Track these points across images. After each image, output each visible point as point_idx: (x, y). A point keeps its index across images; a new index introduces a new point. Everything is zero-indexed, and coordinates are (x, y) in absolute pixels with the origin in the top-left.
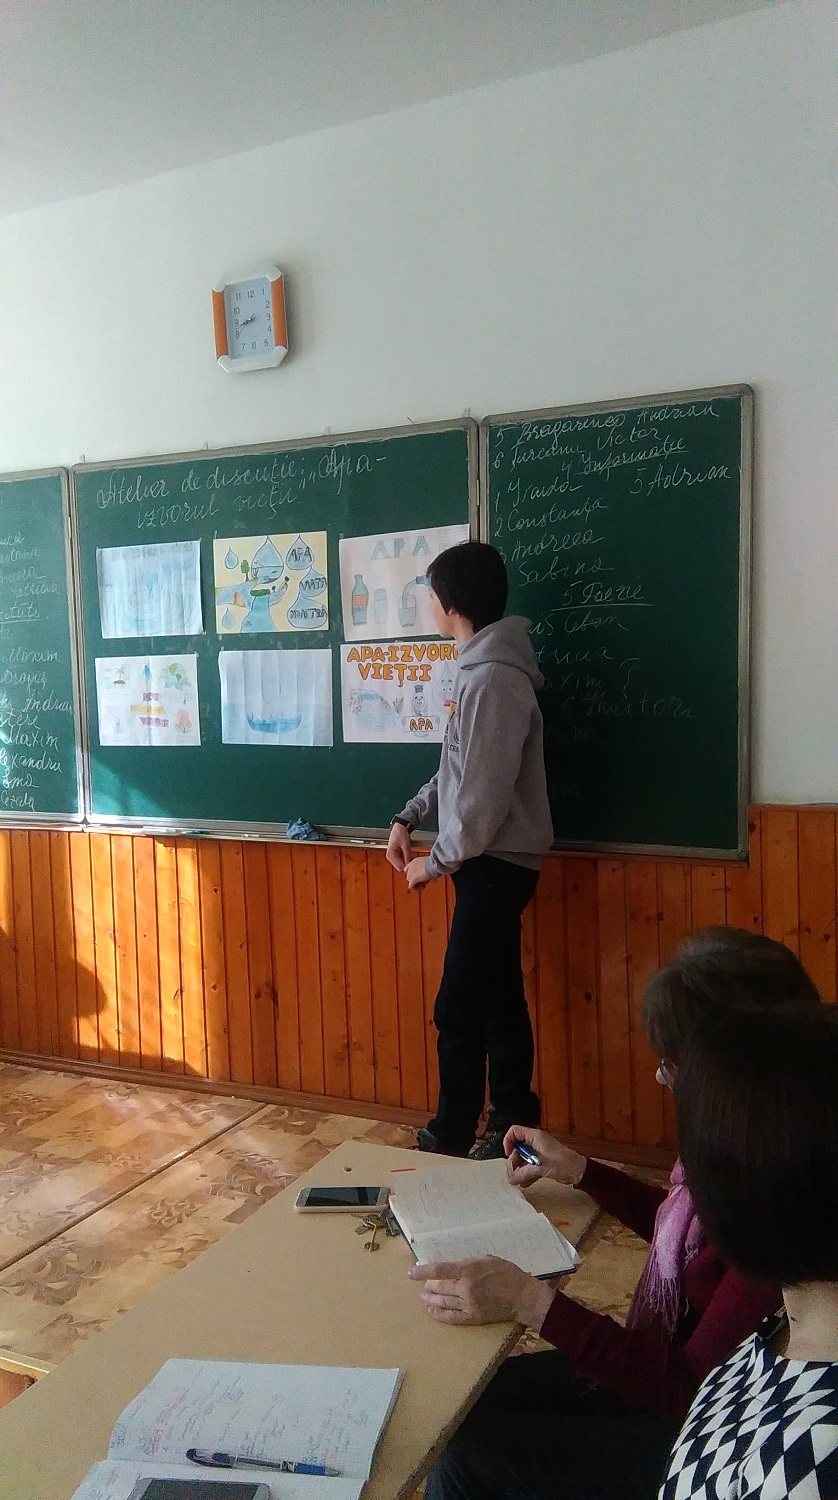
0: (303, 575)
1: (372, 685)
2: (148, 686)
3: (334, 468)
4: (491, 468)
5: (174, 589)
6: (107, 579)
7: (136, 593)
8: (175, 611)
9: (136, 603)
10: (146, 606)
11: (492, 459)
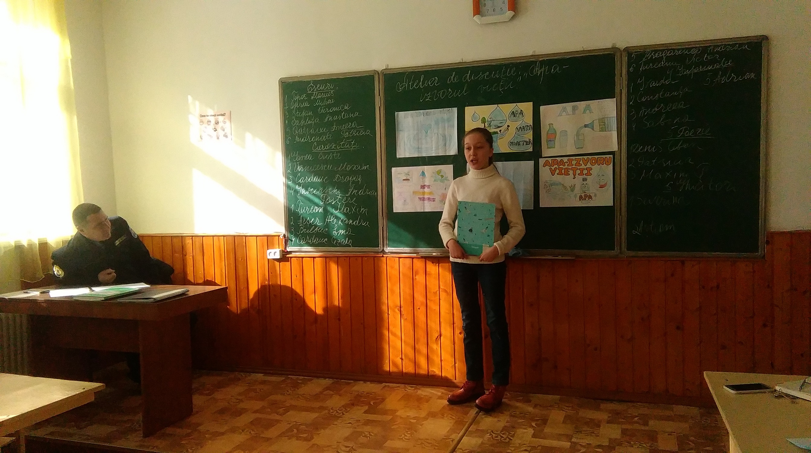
0: (518, 124)
1: (557, 178)
2: (424, 182)
3: (538, 71)
4: (628, 71)
5: (441, 132)
6: (400, 127)
7: (418, 134)
8: (441, 143)
9: (418, 139)
10: (424, 141)
11: (629, 67)
